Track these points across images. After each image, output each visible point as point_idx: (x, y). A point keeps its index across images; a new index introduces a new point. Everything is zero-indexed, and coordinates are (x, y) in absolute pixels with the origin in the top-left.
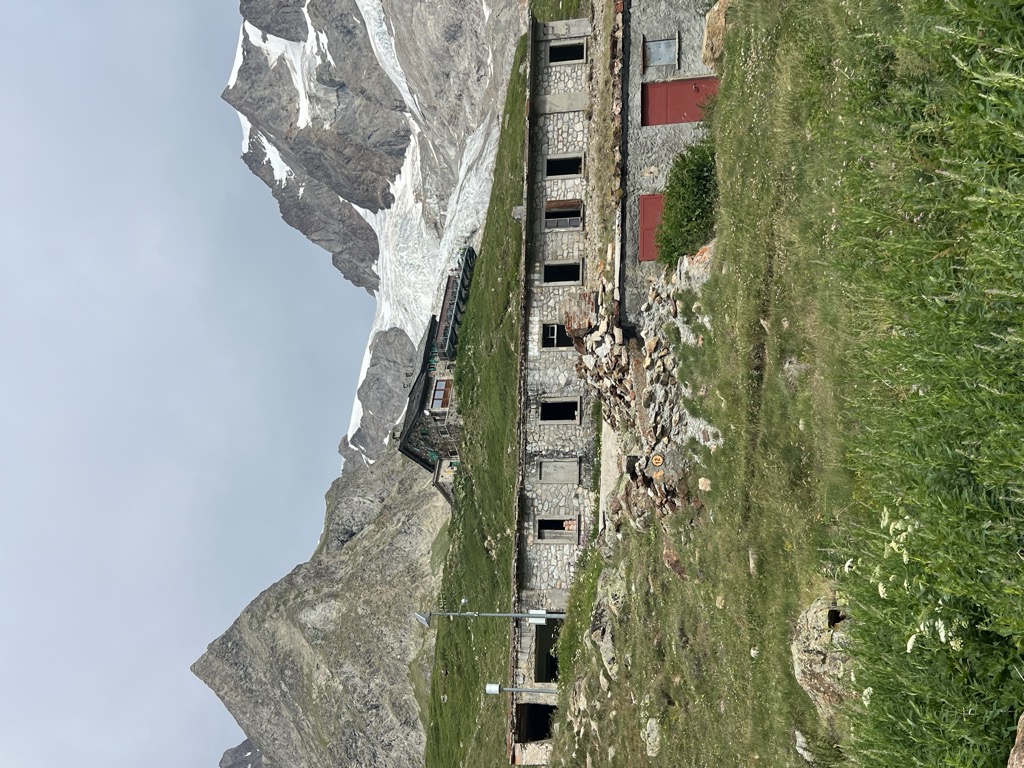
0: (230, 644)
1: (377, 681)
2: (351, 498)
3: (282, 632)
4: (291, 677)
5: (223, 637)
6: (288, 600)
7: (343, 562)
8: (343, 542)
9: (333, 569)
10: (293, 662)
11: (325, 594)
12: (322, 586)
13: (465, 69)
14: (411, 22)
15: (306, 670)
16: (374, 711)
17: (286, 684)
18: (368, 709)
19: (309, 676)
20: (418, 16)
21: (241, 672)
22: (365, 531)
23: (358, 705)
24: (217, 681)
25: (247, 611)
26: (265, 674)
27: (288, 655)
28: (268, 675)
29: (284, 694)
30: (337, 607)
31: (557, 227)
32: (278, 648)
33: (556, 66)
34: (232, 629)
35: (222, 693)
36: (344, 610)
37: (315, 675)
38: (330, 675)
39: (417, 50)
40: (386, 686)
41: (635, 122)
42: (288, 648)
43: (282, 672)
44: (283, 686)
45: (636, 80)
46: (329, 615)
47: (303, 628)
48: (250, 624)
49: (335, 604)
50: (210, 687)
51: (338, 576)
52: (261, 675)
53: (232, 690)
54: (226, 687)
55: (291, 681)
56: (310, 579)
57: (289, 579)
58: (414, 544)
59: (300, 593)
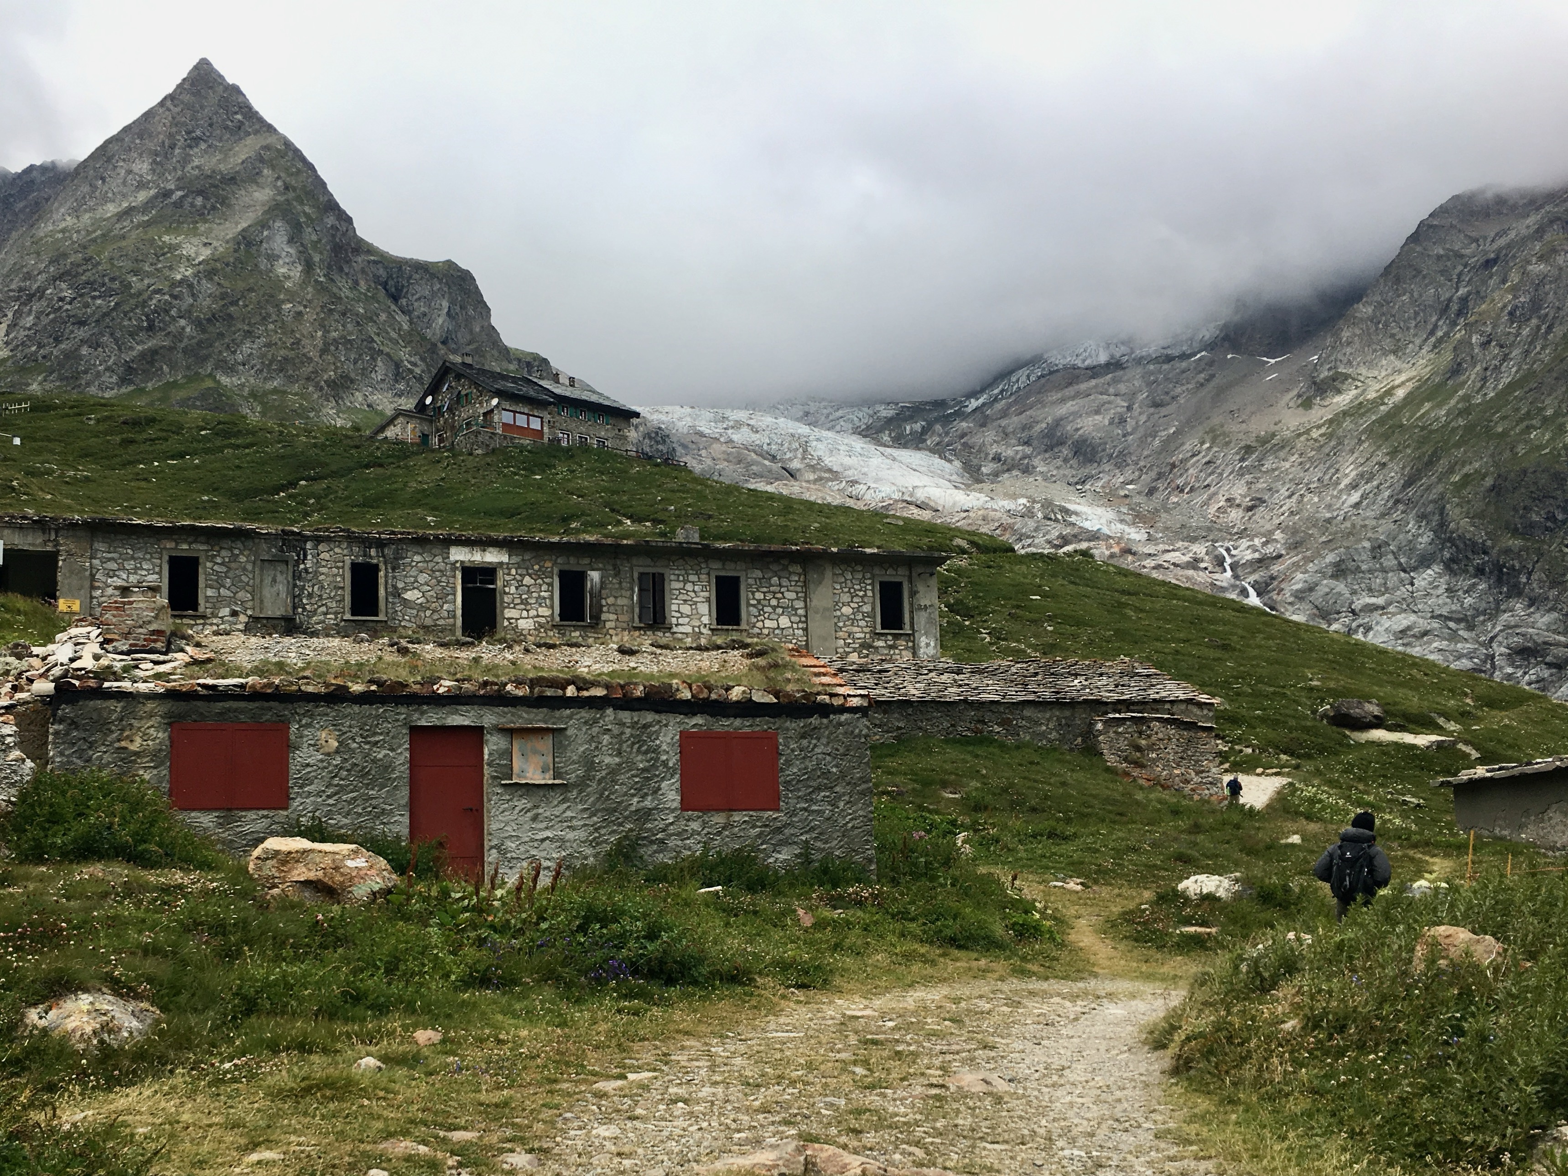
0: (239, 117)
1: (188, 330)
2: (447, 296)
3: (256, 194)
4: (192, 205)
5: (249, 107)
6: (302, 203)
7: (356, 283)
8: (385, 285)
9: (346, 270)
10: (214, 208)
11: (311, 258)
12: (321, 253)
13: (1034, 467)
14: (1101, 394)
15: (202, 227)
16: (145, 324)
17: (183, 196)
18: (147, 316)
19: (195, 232)
20: (1109, 403)
21: (198, 133)
22: (400, 318)
23: (154, 301)
24: (186, 98)
25: (288, 144)
26: (197, 167)
27: (224, 201)
28: (196, 172)
29: (167, 194)
30: (292, 274)
31: (640, 590)
32: (234, 188)
33: (873, 590)
34: (261, 120)
35: (169, 103)
36: (288, 284)
37: (195, 241)
38: (197, 262)
39: (1063, 400)
40: (181, 341)
41: (416, 716)
42: (233, 201)
43: (200, 193)
44: (180, 193)
45: (489, 718)
46: (281, 262)
47: (263, 224)
48: (267, 148)
49: (297, 272)
50: (179, 86)
51: (336, 277)
52: (196, 162)
53: (173, 118)
54: (178, 109)
55: (187, 205)
56: (333, 236)
57: (332, 206)
58: (382, 386)
59: (312, 220)
